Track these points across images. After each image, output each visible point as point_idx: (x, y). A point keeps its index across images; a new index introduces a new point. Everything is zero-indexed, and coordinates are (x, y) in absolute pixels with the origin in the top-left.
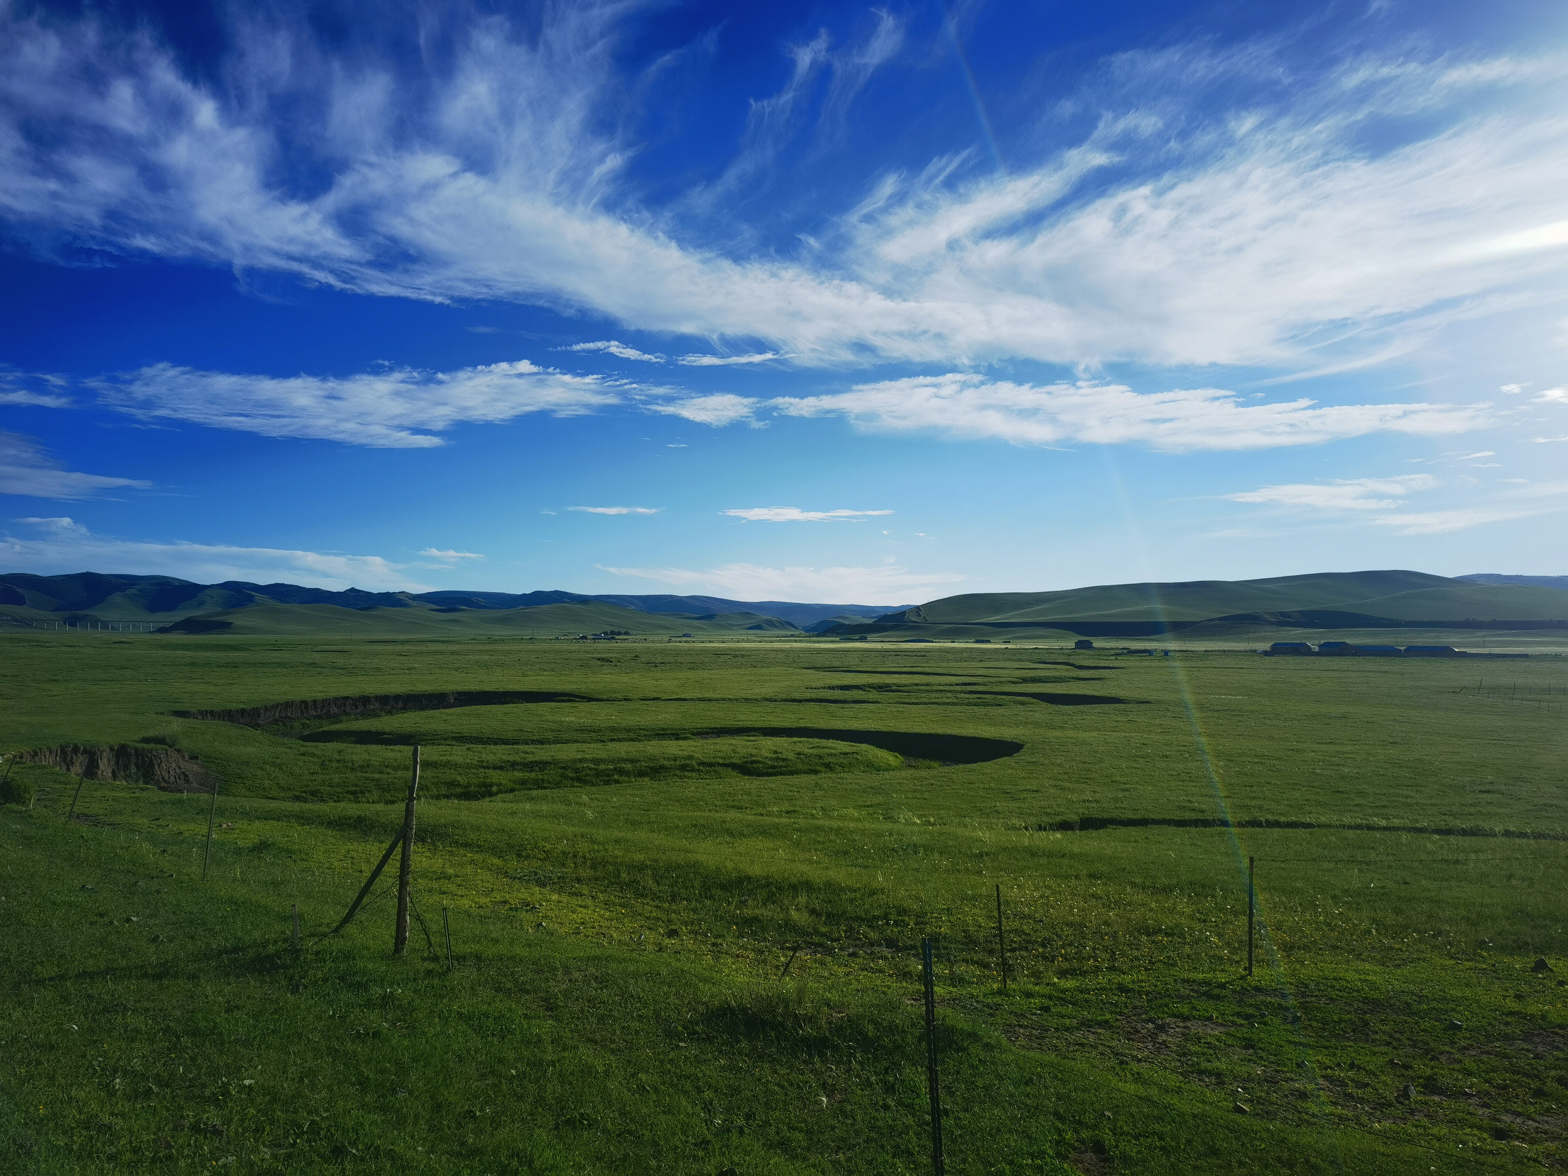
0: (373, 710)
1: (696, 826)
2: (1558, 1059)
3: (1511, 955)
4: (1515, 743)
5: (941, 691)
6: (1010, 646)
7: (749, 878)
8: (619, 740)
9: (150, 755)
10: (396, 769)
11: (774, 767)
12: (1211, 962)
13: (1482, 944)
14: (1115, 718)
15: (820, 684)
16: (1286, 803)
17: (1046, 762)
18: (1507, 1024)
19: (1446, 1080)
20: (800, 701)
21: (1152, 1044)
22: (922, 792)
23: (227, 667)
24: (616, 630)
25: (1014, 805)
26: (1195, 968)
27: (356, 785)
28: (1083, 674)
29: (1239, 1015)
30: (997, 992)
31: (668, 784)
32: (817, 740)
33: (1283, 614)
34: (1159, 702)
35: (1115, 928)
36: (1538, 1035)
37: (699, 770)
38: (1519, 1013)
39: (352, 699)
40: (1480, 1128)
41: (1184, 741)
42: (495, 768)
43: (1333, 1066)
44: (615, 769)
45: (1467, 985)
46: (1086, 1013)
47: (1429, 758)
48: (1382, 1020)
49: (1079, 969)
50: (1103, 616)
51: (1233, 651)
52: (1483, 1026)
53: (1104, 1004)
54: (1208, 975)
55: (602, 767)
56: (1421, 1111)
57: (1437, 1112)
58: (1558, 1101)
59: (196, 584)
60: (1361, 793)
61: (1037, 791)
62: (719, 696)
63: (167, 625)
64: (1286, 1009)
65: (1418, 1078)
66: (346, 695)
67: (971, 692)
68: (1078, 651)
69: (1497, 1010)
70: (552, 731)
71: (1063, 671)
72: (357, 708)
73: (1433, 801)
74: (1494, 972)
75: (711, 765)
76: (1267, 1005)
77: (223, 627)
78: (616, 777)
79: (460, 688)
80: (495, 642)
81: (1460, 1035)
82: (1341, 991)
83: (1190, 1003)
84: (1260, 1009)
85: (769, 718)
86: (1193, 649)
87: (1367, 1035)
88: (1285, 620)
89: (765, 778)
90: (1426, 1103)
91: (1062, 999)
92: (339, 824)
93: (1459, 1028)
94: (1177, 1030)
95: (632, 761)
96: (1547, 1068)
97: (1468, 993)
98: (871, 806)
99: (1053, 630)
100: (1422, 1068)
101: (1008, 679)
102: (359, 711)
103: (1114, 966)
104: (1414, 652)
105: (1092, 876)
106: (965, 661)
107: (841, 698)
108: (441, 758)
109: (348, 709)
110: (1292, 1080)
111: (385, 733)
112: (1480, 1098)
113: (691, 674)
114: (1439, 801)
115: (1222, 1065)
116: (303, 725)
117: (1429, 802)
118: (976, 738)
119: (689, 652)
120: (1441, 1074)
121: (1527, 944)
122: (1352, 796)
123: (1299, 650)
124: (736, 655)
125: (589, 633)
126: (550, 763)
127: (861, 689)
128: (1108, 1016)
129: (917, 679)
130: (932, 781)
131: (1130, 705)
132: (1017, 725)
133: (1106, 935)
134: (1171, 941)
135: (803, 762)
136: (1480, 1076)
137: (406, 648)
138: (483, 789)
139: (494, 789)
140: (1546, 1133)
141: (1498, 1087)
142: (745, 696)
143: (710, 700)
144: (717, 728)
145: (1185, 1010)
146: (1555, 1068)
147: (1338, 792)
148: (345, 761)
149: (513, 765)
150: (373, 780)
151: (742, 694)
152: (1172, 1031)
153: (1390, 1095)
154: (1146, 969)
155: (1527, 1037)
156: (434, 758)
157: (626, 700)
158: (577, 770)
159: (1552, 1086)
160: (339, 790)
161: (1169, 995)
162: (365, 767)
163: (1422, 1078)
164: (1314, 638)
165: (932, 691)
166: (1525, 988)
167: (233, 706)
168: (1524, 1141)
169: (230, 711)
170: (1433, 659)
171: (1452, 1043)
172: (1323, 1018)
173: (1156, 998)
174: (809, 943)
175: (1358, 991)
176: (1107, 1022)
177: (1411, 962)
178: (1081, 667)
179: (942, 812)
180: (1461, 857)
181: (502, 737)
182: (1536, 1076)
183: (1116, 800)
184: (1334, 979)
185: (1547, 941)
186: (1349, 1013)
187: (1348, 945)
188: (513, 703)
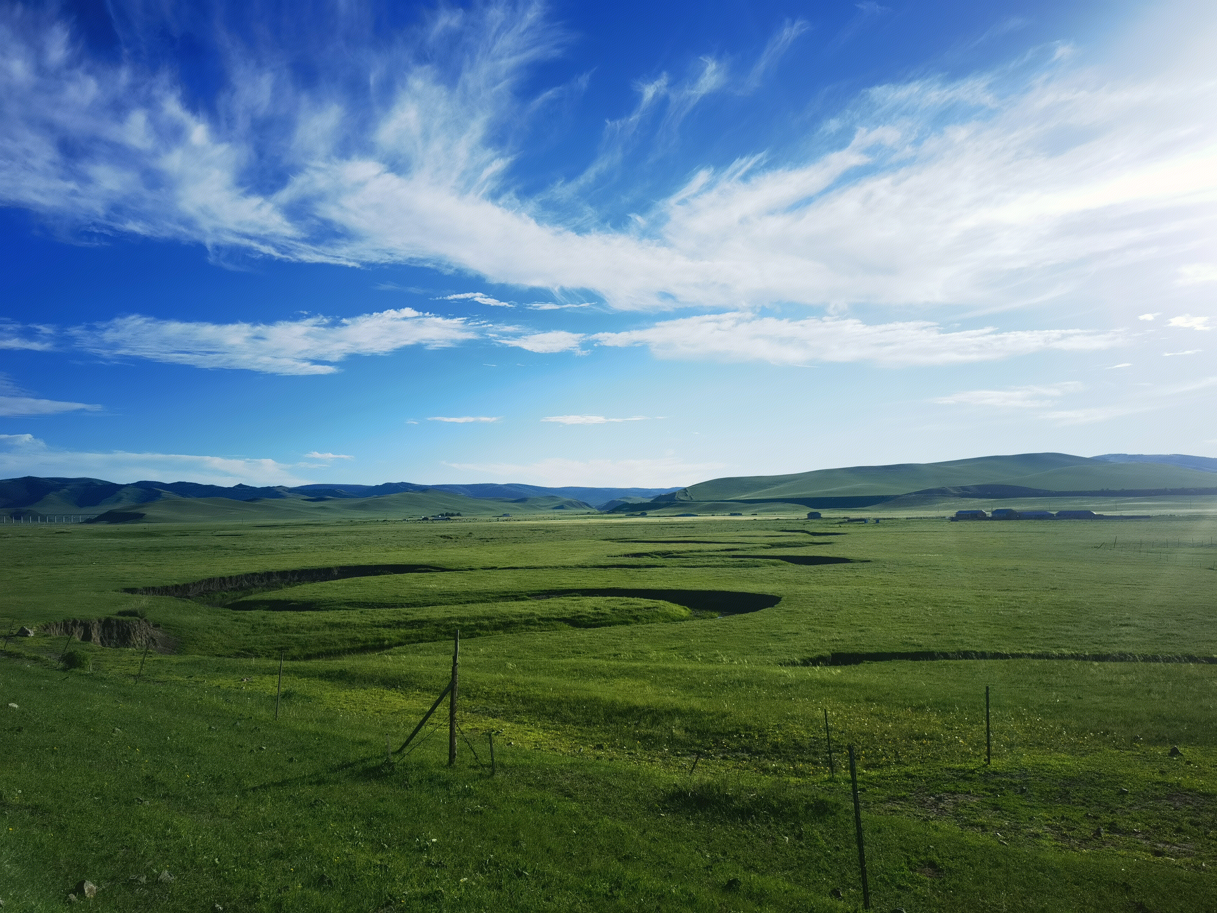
0: (276, 583)
1: (576, 670)
2: (1189, 810)
3: (1155, 745)
4: (1144, 587)
5: (711, 556)
6: (757, 518)
7: (636, 707)
8: (473, 602)
9: (127, 625)
10: (310, 629)
11: (595, 620)
12: (962, 756)
13: (1136, 739)
14: (846, 574)
15: (618, 552)
16: (980, 637)
17: (800, 610)
18: (1156, 789)
19: (1122, 825)
20: (605, 567)
21: (936, 809)
22: (711, 637)
23: (151, 551)
24: (450, 512)
25: (781, 645)
26: (952, 761)
27: (281, 643)
28: (816, 539)
29: (986, 789)
30: (828, 780)
31: (520, 636)
32: (625, 598)
33: (964, 488)
34: (877, 561)
35: (894, 736)
36: (1176, 796)
37: (539, 624)
38: (1163, 782)
39: (259, 574)
40: (1145, 851)
41: (899, 591)
42: (385, 626)
43: (1051, 818)
44: (476, 625)
45: (1129, 766)
46: (889, 792)
47: (1081, 600)
48: (1077, 790)
49: (877, 764)
50: (827, 493)
51: (927, 518)
52: (1141, 792)
53: (899, 785)
54: (962, 765)
55: (467, 623)
56: (1109, 843)
57: (1119, 843)
58: (1190, 834)
59: (115, 484)
60: (1033, 629)
61: (797, 633)
62: (542, 565)
63: (93, 517)
64: (1015, 785)
65: (1105, 824)
66: (254, 571)
67: (734, 557)
68: (810, 521)
69: (1149, 781)
70: (421, 596)
71: (801, 538)
72: (263, 582)
73: (1088, 634)
74: (1145, 757)
75: (548, 619)
76: (1003, 783)
77: (138, 517)
78: (477, 631)
79: (341, 563)
80: (356, 524)
81: (1127, 797)
82: (1049, 772)
83: (954, 783)
84: (1000, 786)
85: (585, 581)
86: (897, 517)
87: (1069, 799)
88: (965, 493)
89: (592, 629)
90: (1111, 838)
91: (871, 783)
92: (328, 676)
93: (1126, 793)
94: (950, 800)
95: (488, 618)
96: (1182, 816)
97: (1130, 771)
98: (676, 648)
99: (789, 504)
100: (1106, 818)
101: (761, 545)
102: (264, 583)
103: (899, 761)
104: (1064, 515)
105: (867, 700)
106: (725, 531)
107: (636, 564)
108: (343, 620)
109: (256, 582)
110: (1028, 827)
111: (292, 601)
112: (1143, 834)
113: (515, 547)
114: (1091, 633)
115: (983, 820)
116: (223, 596)
117: (1084, 634)
118: (745, 593)
119: (511, 529)
120: (1119, 821)
121: (1164, 737)
122: (1028, 631)
123: (977, 516)
124: (548, 531)
125: (429, 515)
126: (427, 622)
127: (649, 556)
128: (904, 793)
129: (691, 547)
130: (717, 628)
131: (856, 564)
132: (774, 582)
133: (889, 740)
134: (932, 743)
135: (617, 616)
136: (1142, 821)
137: (287, 531)
138: (378, 643)
139: (386, 642)
140: (1184, 853)
141: (1154, 827)
142: (562, 565)
143: (535, 568)
144: (546, 591)
145: (952, 788)
146: (1187, 815)
147: (1017, 628)
148: (269, 625)
149: (399, 624)
150: (293, 639)
151: (559, 563)
152: (947, 801)
153: (1089, 834)
154: (921, 763)
155: (1169, 797)
156: (338, 620)
157: (471, 569)
158: (447, 627)
159: (1186, 826)
160: (269, 647)
161: (940, 779)
162: (286, 629)
163: (1107, 824)
164: (988, 506)
165: (704, 556)
166: (1165, 767)
167: (169, 583)
168: (1172, 857)
169: (167, 587)
170: (1077, 520)
171: (1123, 802)
172: (1040, 790)
173: (931, 781)
174: (692, 751)
175: (1059, 772)
176: (904, 797)
177: (1091, 752)
178: (814, 534)
179: (730, 652)
180: (1114, 678)
181: (383, 602)
182: (1176, 820)
183: (856, 639)
184: (1043, 765)
185: (1177, 735)
186: (1056, 786)
187: (1048, 743)
188: (384, 574)
